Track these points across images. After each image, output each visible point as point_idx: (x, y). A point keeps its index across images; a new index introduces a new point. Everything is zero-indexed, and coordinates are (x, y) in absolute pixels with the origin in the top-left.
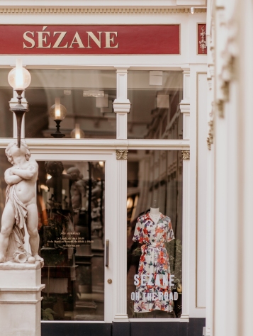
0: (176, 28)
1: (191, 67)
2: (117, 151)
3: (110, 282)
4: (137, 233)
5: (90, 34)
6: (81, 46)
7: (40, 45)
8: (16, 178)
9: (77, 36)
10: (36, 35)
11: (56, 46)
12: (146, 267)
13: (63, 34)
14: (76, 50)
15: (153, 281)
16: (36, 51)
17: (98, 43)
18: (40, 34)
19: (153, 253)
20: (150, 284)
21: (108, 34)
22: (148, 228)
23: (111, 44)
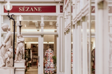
0: (55, 6)
1: (59, 16)
2: (41, 35)
3: (39, 66)
4: (45, 54)
5: (35, 8)
6: (33, 11)
7: (23, 11)
8: (20, 41)
9: (32, 8)
10: (22, 8)
11: (27, 11)
12: (48, 62)
13: (28, 8)
14: (32, 12)
15: (50, 66)
16: (22, 12)
17: (37, 10)
18: (23, 8)
19: (49, 59)
20: (49, 66)
21: (39, 8)
22: (48, 53)
23: (40, 10)
